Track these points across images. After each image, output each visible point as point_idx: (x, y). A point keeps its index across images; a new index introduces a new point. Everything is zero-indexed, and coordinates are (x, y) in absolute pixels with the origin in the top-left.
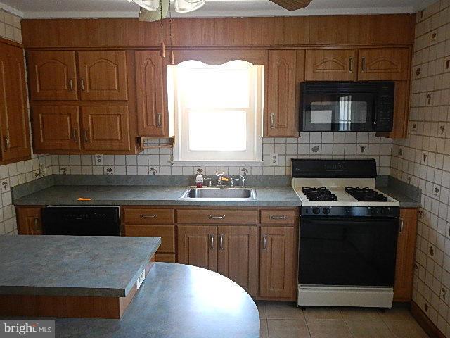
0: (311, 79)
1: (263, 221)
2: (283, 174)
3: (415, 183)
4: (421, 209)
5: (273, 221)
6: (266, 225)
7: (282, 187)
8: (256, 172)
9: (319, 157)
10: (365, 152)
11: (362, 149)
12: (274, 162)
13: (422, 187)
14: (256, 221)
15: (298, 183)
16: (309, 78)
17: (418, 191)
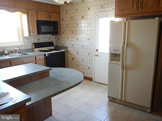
0: (40, 20)
1: (37, 60)
2: (31, 48)
3: (65, 45)
4: (68, 51)
5: (39, 59)
6: (38, 61)
7: (32, 52)
8: (23, 48)
9: (39, 42)
10: (50, 40)
11: (49, 39)
12: (28, 44)
13: (68, 46)
14: (35, 60)
15: (36, 50)
16: (39, 19)
17: (67, 47)
